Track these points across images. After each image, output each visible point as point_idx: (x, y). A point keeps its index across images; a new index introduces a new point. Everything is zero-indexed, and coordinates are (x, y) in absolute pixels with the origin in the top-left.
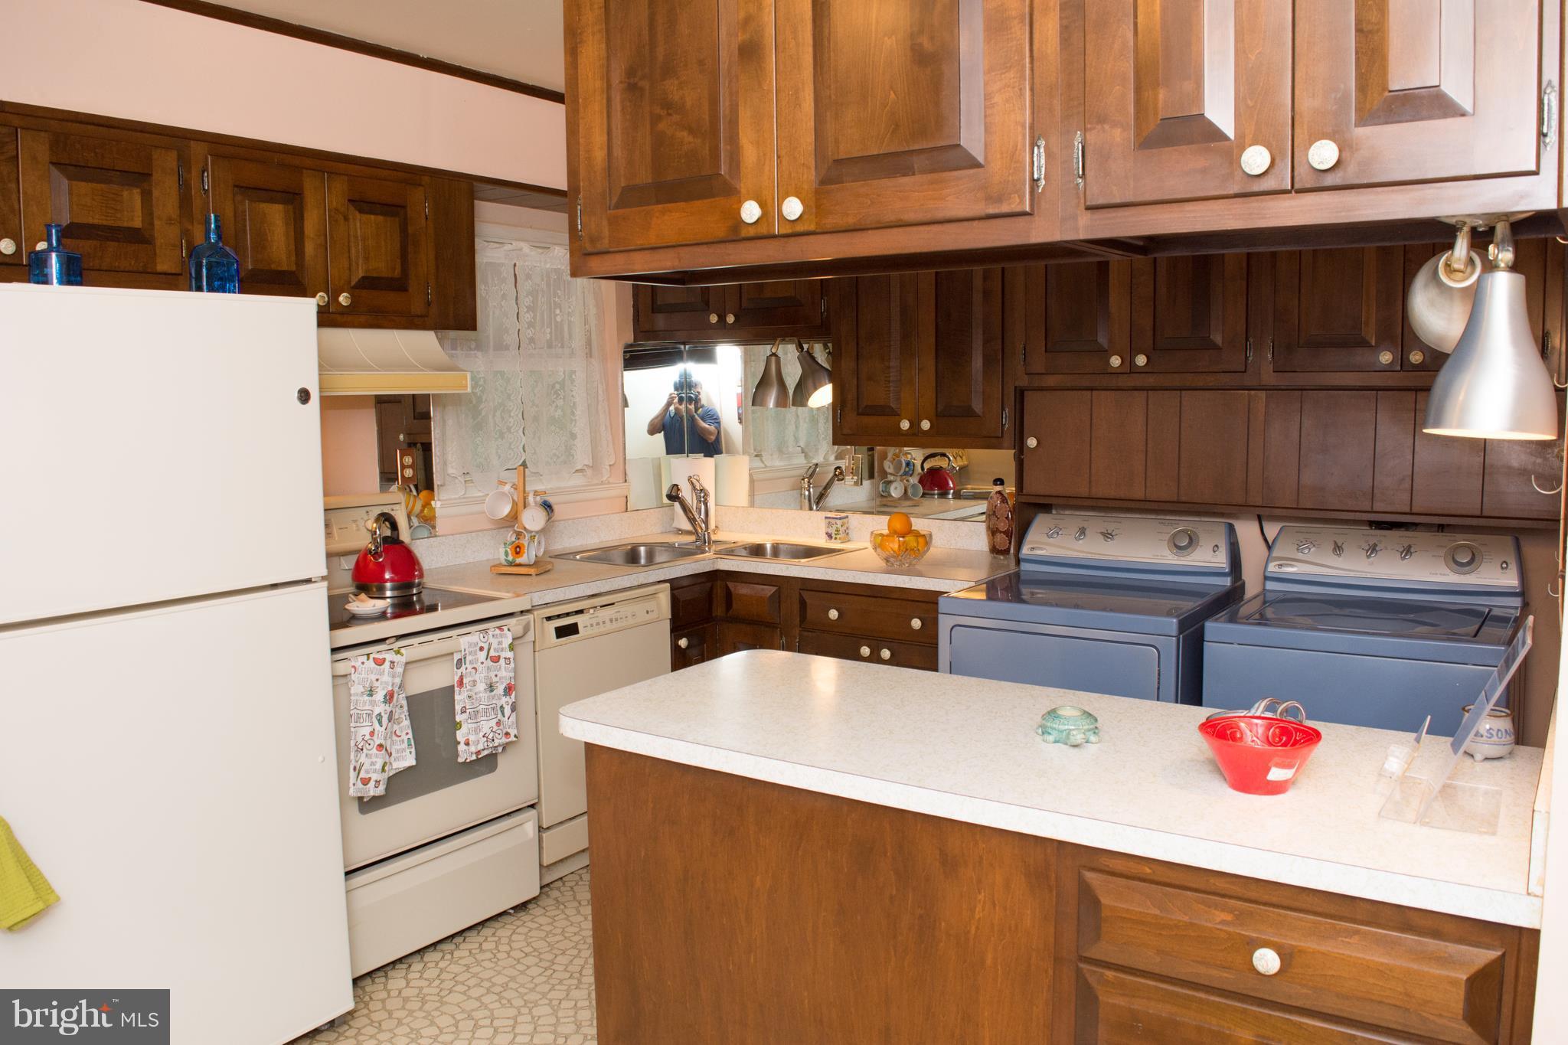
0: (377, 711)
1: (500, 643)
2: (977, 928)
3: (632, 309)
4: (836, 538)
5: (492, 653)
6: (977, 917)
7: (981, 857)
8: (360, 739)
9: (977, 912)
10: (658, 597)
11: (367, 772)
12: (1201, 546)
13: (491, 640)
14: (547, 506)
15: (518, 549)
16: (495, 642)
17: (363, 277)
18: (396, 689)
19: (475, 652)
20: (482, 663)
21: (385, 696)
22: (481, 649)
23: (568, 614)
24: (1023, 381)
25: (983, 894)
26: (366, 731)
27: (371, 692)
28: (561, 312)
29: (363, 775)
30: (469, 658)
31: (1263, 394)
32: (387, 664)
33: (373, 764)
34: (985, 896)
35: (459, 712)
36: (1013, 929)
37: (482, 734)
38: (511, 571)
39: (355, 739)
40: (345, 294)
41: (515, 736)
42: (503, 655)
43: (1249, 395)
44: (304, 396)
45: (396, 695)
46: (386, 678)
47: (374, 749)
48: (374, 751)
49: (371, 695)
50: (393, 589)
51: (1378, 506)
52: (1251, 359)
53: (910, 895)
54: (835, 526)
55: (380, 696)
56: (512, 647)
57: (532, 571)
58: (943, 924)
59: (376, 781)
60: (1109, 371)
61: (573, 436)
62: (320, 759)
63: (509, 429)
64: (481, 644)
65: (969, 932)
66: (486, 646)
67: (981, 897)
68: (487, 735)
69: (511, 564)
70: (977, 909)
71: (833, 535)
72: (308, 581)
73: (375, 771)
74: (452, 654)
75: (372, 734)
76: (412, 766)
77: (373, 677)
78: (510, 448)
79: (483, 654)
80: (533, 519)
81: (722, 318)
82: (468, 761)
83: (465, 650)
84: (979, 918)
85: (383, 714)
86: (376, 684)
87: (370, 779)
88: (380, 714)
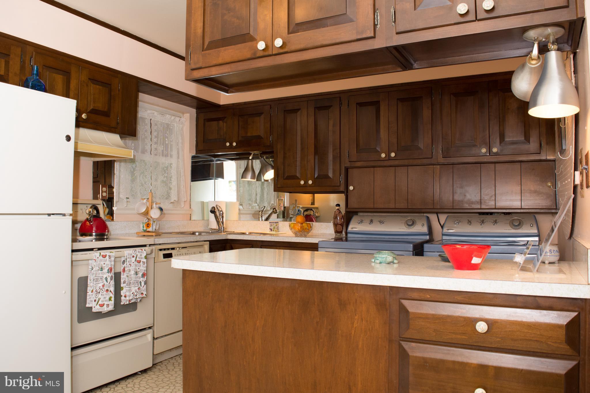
1: (141, 255)
2: (355, 331)
3: (195, 142)
4: (274, 231)
5: (138, 259)
6: (355, 326)
7: (356, 300)
9: (355, 324)
10: (204, 247)
12: (417, 224)
13: (138, 253)
14: (161, 209)
15: (148, 225)
16: (139, 255)
17: (92, 109)
18: (113, 267)
19: (131, 258)
20: (133, 263)
21: (108, 270)
22: (133, 257)
23: (168, 249)
24: (348, 165)
25: (357, 316)
28: (168, 139)
30: (128, 260)
31: (439, 166)
32: (107, 258)
34: (358, 317)
35: (123, 283)
36: (371, 329)
37: (132, 292)
38: (146, 233)
40: (85, 114)
41: (146, 295)
42: (142, 260)
43: (433, 167)
44: (68, 138)
46: (108, 262)
47: (105, 292)
49: (102, 270)
51: (483, 207)
52: (434, 153)
53: (325, 321)
54: (273, 226)
55: (106, 270)
56: (146, 257)
57: (154, 234)
58: (340, 331)
59: (107, 305)
60: (381, 159)
61: (170, 189)
62: (64, 292)
63: (145, 183)
64: (133, 255)
65: (351, 333)
66: (135, 256)
67: (356, 317)
68: (134, 293)
69: (145, 231)
70: (355, 323)
71: (273, 230)
72: (64, 215)
74: (121, 257)
75: (104, 286)
77: (103, 263)
78: (145, 190)
79: (134, 259)
80: (155, 214)
81: (231, 144)
82: (125, 304)
83: (126, 256)
84: (356, 327)
85: (108, 277)
86: (103, 266)
87: (104, 304)
88: (106, 278)
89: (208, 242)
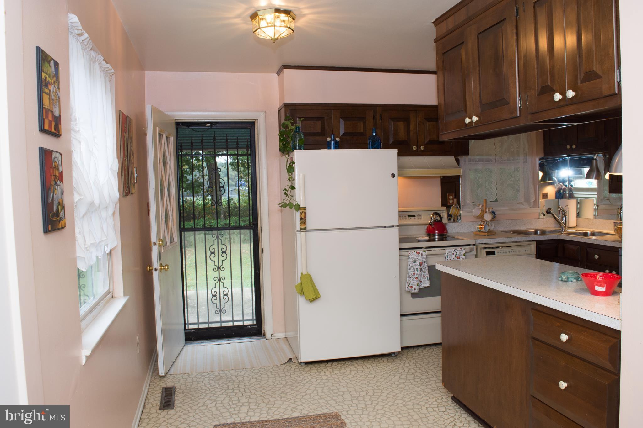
0: (416, 267)
1: (460, 253)
3: (543, 144)
5: (457, 256)
8: (410, 275)
10: (531, 246)
11: (412, 285)
13: (457, 251)
14: (493, 213)
15: (482, 227)
16: (458, 253)
17: (429, 141)
18: (423, 262)
19: (451, 254)
20: (453, 258)
21: (419, 263)
22: (453, 254)
23: (493, 248)
26: (413, 273)
27: (415, 262)
29: (410, 285)
30: (449, 256)
32: (420, 254)
33: (414, 283)
38: (480, 234)
39: (409, 274)
40: (422, 146)
42: (461, 257)
44: (393, 176)
45: (423, 264)
46: (420, 258)
47: (415, 278)
48: (415, 279)
49: (415, 263)
50: (438, 236)
55: (418, 263)
56: (464, 255)
57: (486, 234)
59: (415, 288)
61: (518, 191)
62: (394, 276)
63: (491, 188)
64: (453, 252)
66: (455, 253)
69: (480, 231)
72: (393, 227)
73: (415, 285)
74: (444, 254)
75: (414, 274)
76: (428, 286)
77: (416, 257)
78: (491, 194)
79: (453, 256)
80: (488, 217)
81: (571, 147)
83: (447, 253)
85: (418, 269)
86: (416, 259)
87: (413, 287)
88: (417, 269)
89: (535, 242)
